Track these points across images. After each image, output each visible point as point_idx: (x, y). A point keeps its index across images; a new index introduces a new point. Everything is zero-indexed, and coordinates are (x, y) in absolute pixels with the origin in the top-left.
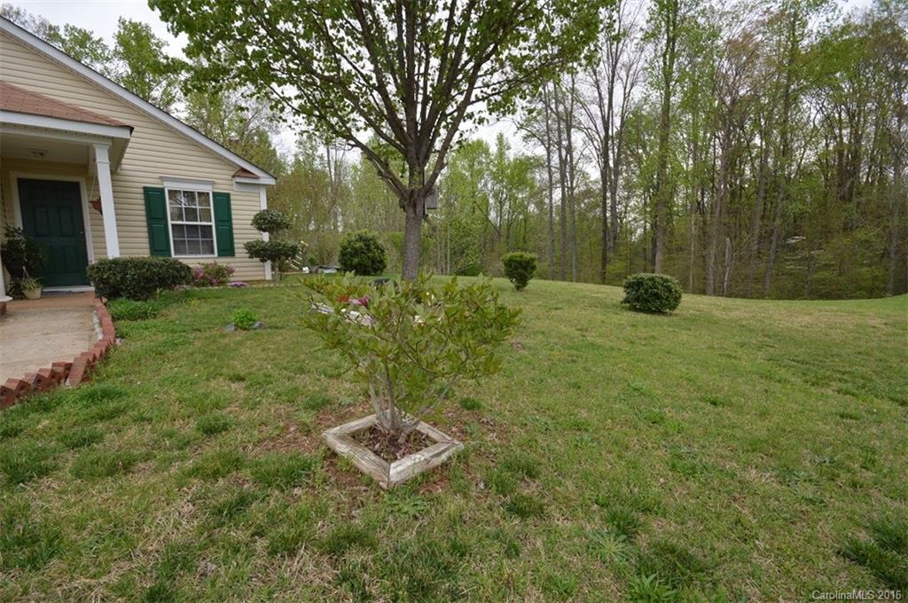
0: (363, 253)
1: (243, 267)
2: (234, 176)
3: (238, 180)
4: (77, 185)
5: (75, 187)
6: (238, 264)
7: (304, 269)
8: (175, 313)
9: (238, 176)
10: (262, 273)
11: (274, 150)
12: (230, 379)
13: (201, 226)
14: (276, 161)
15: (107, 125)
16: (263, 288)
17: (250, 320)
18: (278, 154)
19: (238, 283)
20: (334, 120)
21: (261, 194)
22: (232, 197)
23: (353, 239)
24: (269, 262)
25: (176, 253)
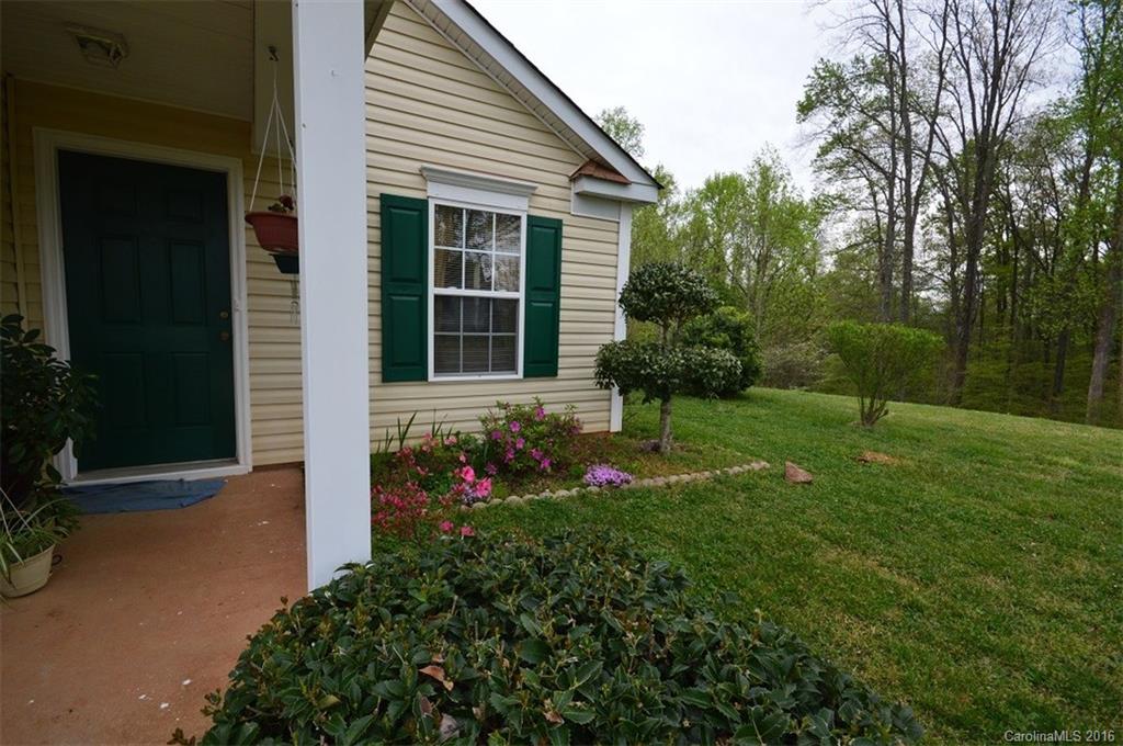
2: (573, 179)
3: (584, 187)
4: (219, 181)
5: (214, 188)
9: (590, 177)
13: (495, 300)
21: (623, 225)
22: (565, 230)
25: (438, 370)
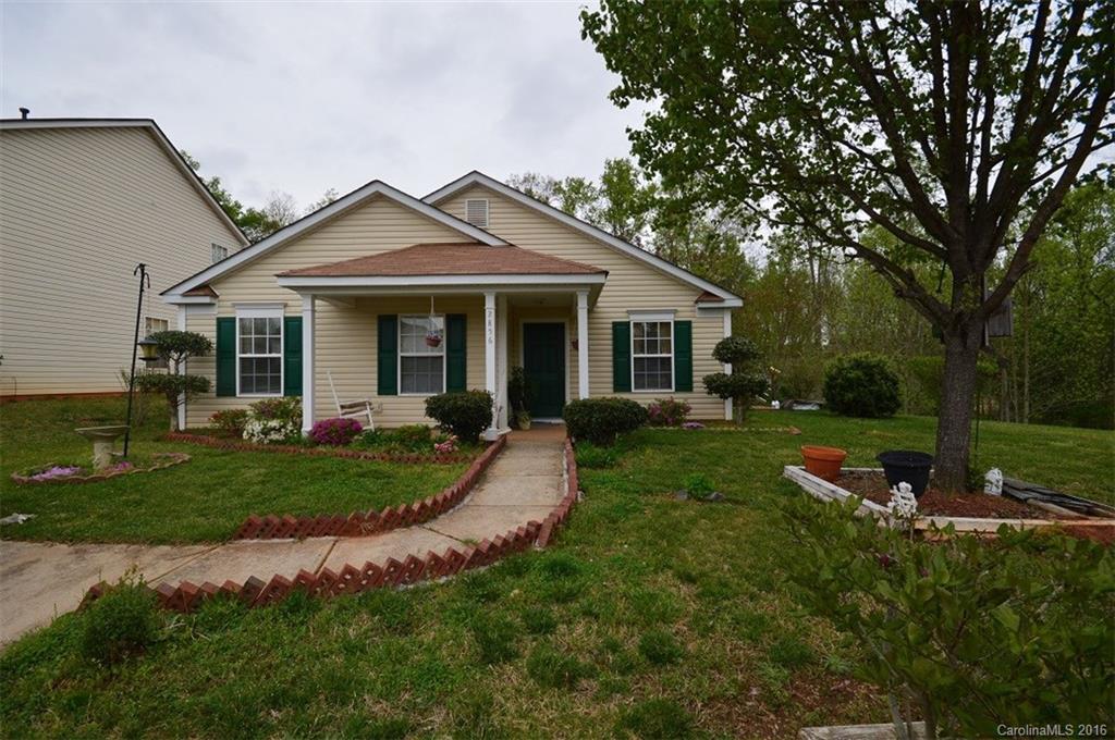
0: (863, 385)
1: (701, 405)
2: (696, 302)
3: (701, 305)
4: (563, 326)
6: (696, 400)
7: (773, 403)
8: (631, 463)
9: (702, 301)
10: (722, 411)
11: (743, 254)
12: (680, 578)
13: (661, 358)
14: (743, 268)
15: (587, 274)
16: (722, 432)
17: (706, 489)
18: (747, 259)
19: (695, 424)
20: (825, 223)
21: (726, 319)
22: (693, 325)
23: (846, 365)
24: (730, 399)
25: (636, 388)
